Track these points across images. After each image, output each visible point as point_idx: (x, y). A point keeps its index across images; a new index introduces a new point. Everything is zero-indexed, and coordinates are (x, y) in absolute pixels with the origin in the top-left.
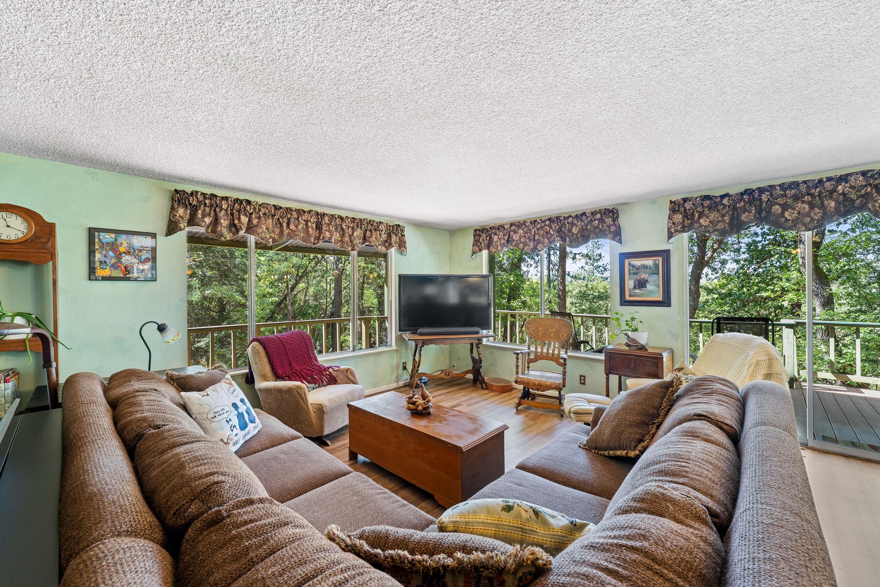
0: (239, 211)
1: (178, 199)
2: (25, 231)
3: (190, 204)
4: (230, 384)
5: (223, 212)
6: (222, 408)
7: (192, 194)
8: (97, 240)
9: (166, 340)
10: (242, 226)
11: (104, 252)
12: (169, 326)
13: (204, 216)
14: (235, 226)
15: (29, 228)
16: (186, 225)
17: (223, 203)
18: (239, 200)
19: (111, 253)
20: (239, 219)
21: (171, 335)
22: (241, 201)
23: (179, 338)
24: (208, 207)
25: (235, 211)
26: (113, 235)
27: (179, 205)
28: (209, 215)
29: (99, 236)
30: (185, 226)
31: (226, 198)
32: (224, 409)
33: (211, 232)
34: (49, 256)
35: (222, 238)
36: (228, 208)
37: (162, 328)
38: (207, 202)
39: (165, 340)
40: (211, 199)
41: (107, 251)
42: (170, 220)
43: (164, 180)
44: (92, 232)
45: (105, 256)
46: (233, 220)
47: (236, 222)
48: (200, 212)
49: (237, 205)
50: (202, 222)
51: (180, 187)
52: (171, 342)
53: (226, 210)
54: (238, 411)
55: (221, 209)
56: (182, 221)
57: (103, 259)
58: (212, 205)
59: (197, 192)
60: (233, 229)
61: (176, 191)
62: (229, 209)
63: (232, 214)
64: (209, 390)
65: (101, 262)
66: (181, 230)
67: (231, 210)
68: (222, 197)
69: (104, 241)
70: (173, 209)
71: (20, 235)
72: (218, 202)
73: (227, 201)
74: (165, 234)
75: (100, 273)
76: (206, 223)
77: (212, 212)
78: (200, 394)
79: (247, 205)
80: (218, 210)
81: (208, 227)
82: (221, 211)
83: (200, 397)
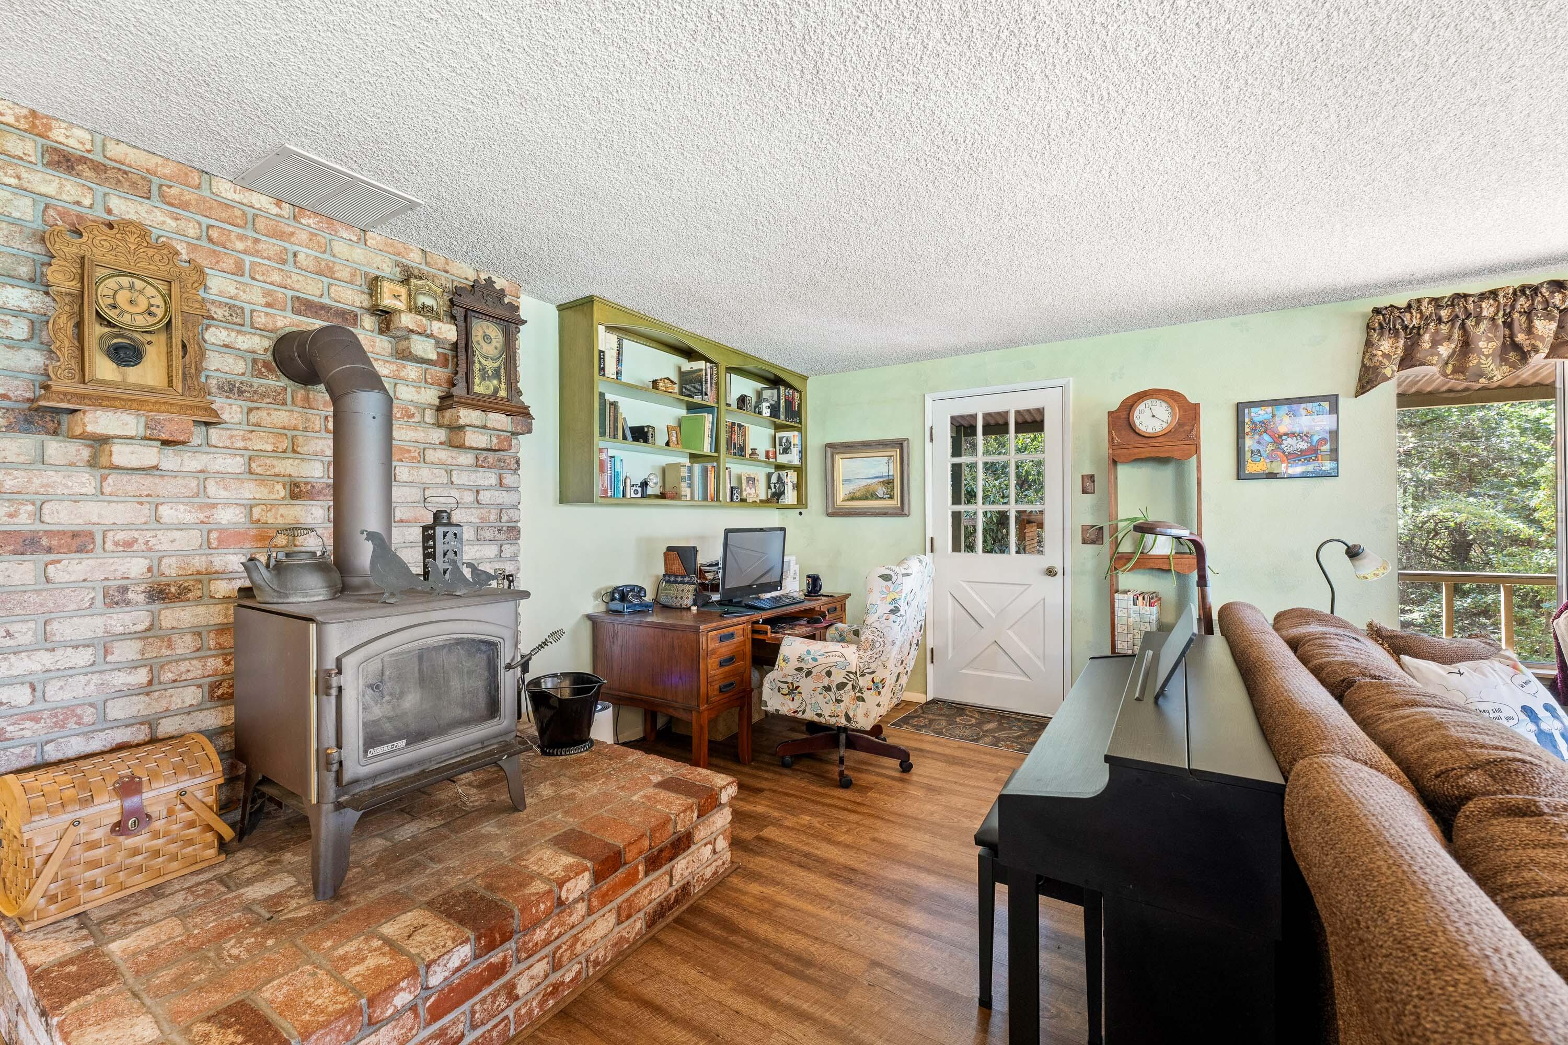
0: (1529, 314)
1: (1380, 324)
2: (1169, 420)
3: (1405, 328)
4: (1515, 667)
5: (1484, 325)
6: (1497, 706)
7: (1409, 306)
8: (1247, 420)
9: (1362, 573)
10: (1538, 343)
11: (1257, 437)
12: (1367, 550)
13: (1435, 343)
14: (1517, 347)
15: (1173, 415)
16: (1395, 368)
17: (1484, 305)
18: (1530, 287)
19: (1266, 437)
20: (1530, 330)
21: (1370, 566)
22: (1536, 290)
23: (1387, 572)
24: (1446, 323)
25: (1516, 315)
26: (1269, 409)
27: (1381, 335)
28: (1449, 338)
29: (1250, 413)
30: (1393, 371)
31: (1494, 294)
32: (1499, 711)
33: (1453, 372)
34: (1193, 448)
35: (1482, 380)
36: (1496, 314)
37: (1353, 553)
38: (1444, 313)
39: (1358, 573)
40: (1453, 305)
41: (1261, 434)
42: (1363, 365)
43: (1352, 298)
44: (1240, 408)
45: (1259, 442)
46: (1512, 336)
47: (1520, 338)
48: (1427, 337)
49: (1522, 300)
50: (1432, 355)
51: (1383, 302)
52: (1371, 578)
53: (1493, 319)
54: (1538, 726)
55: (1479, 319)
56: (1387, 363)
57: (1255, 447)
58: (1457, 316)
59: (1419, 301)
60: (1512, 356)
61: (1376, 311)
62: (1501, 313)
63: (1509, 325)
64: (1463, 666)
65: (1252, 452)
66: (1386, 379)
67: (1504, 315)
68: (1483, 294)
69: (1256, 419)
70: (1369, 344)
71: (1165, 425)
72: (1471, 307)
73: (1495, 300)
74: (1353, 392)
75: (1251, 468)
76: (1439, 355)
77: (1456, 331)
78: (1445, 669)
79: (1552, 293)
80: (1470, 323)
81: (1447, 363)
82: (1478, 323)
83: (1444, 673)
